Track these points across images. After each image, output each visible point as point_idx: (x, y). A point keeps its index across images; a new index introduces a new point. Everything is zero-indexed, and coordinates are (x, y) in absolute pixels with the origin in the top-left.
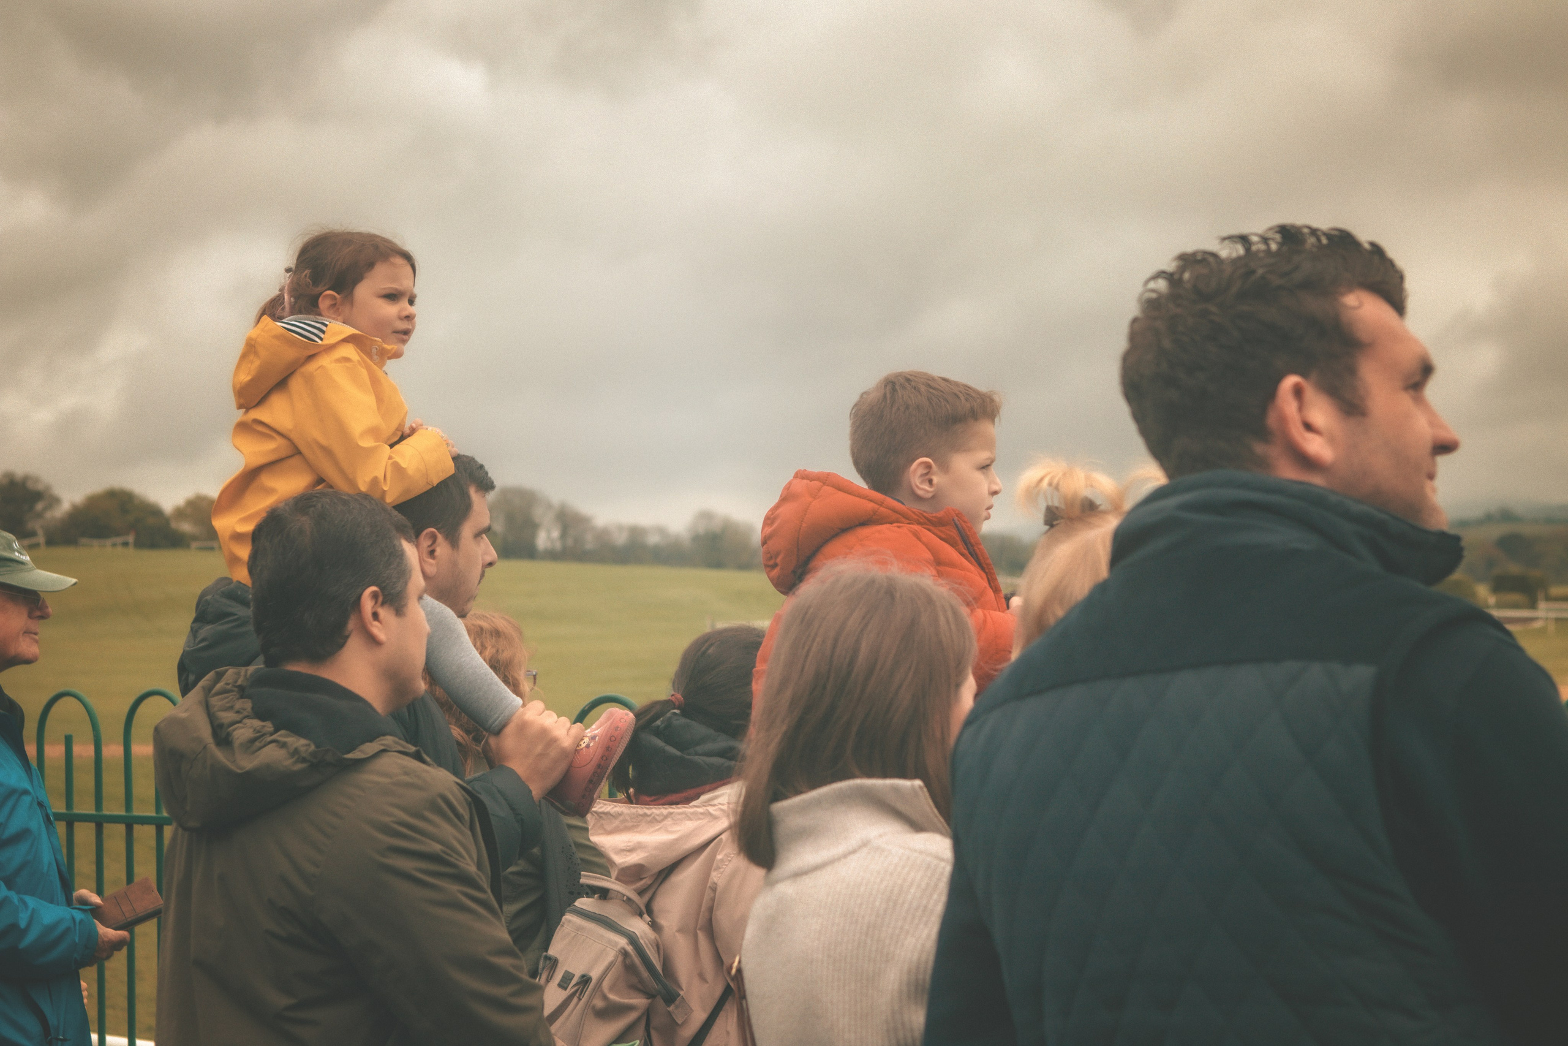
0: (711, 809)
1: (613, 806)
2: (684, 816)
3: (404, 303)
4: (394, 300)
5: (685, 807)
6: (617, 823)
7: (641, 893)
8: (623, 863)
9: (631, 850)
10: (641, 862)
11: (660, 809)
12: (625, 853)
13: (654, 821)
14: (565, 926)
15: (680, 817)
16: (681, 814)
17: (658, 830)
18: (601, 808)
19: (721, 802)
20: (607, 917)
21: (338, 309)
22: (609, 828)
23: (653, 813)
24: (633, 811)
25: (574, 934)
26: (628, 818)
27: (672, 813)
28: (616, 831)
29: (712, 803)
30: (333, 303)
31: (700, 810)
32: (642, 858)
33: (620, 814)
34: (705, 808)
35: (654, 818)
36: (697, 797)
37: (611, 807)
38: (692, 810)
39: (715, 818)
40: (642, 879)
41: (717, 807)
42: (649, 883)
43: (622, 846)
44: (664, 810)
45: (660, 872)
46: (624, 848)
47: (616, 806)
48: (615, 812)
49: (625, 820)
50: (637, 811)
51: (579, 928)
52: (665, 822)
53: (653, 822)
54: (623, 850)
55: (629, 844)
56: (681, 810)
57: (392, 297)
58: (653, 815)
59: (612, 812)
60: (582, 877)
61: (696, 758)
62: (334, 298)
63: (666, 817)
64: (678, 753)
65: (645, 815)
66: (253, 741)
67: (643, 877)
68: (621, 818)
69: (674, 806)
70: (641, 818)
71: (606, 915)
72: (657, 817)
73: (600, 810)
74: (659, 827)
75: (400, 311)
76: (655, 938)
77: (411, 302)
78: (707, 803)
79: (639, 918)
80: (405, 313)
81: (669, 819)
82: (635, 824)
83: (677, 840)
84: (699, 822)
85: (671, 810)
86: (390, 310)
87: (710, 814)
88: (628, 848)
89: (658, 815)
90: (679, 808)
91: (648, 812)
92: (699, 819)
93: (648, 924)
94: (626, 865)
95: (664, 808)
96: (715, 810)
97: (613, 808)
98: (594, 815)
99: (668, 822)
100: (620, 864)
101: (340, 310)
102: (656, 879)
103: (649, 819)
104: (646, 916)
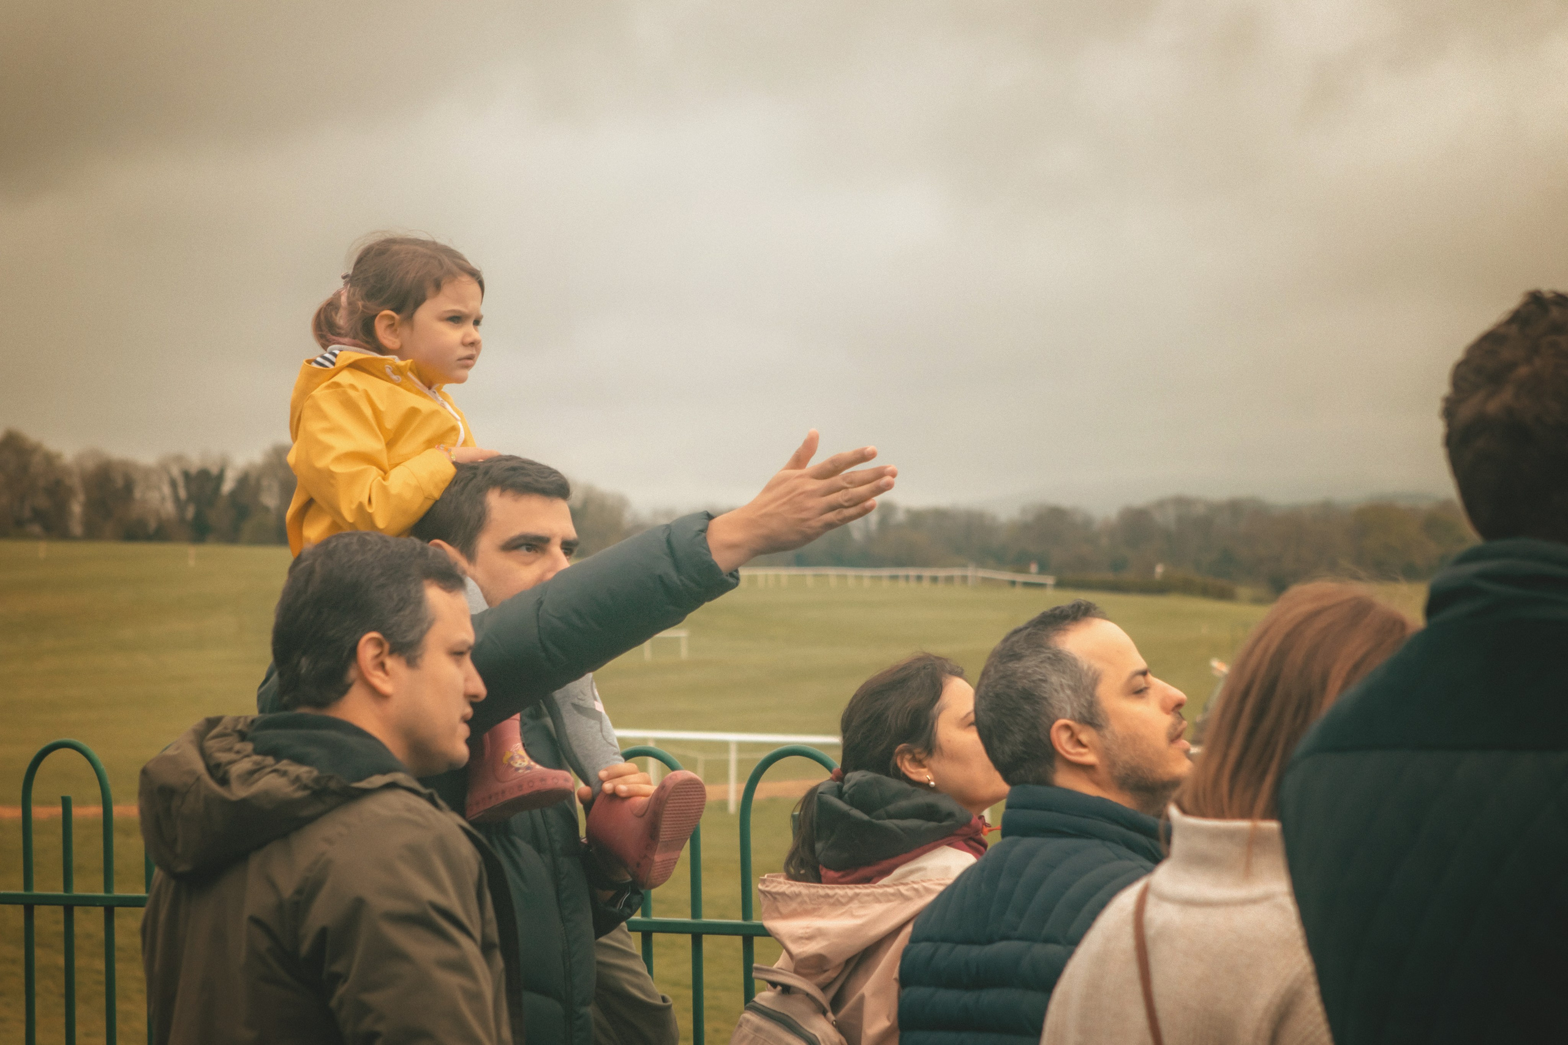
0: (903, 889)
1: (788, 885)
2: (871, 898)
3: (469, 327)
4: (458, 323)
5: (872, 887)
6: (794, 905)
7: (824, 988)
8: (800, 953)
9: (810, 938)
10: (822, 952)
11: (844, 888)
12: (803, 941)
13: (837, 903)
14: (743, 1026)
15: (867, 898)
16: (868, 895)
17: (842, 914)
18: (775, 887)
19: (916, 880)
20: (787, 1016)
21: (396, 330)
22: (784, 910)
23: (836, 894)
24: (813, 891)
25: (752, 1036)
26: (808, 900)
27: (857, 895)
28: (793, 915)
29: (904, 881)
30: (390, 323)
31: (890, 890)
32: (822, 948)
33: (798, 895)
34: (896, 887)
35: (838, 900)
36: (887, 872)
37: (787, 886)
38: (880, 891)
39: (907, 899)
40: (826, 971)
41: (909, 886)
42: (834, 975)
43: (800, 932)
44: (849, 891)
45: (848, 962)
46: (802, 935)
47: (792, 885)
48: (791, 892)
49: (803, 902)
50: (818, 892)
51: (758, 1029)
52: (851, 905)
53: (836, 905)
54: (801, 938)
55: (808, 931)
56: (868, 891)
57: (456, 319)
58: (836, 897)
59: (788, 892)
60: (754, 970)
61: (889, 823)
62: (392, 318)
63: (851, 899)
64: (866, 817)
65: (827, 896)
66: (251, 773)
67: (825, 968)
68: (799, 900)
69: (860, 886)
70: (822, 900)
71: (786, 1013)
72: (841, 899)
73: (774, 890)
74: (843, 911)
75: (465, 336)
76: (840, 1040)
77: (477, 322)
78: (900, 881)
79: (822, 1017)
80: (469, 340)
81: (856, 901)
82: (816, 907)
83: (863, 925)
84: (889, 905)
85: (857, 891)
86: (453, 335)
87: (901, 895)
88: (807, 935)
89: (842, 896)
90: (866, 888)
91: (830, 892)
92: (889, 901)
93: (833, 1024)
94: (805, 955)
95: (848, 888)
96: (907, 890)
97: (789, 887)
98: (766, 896)
99: (854, 905)
100: (797, 955)
101: (398, 332)
102: (842, 971)
103: (831, 900)
104: (830, 1015)
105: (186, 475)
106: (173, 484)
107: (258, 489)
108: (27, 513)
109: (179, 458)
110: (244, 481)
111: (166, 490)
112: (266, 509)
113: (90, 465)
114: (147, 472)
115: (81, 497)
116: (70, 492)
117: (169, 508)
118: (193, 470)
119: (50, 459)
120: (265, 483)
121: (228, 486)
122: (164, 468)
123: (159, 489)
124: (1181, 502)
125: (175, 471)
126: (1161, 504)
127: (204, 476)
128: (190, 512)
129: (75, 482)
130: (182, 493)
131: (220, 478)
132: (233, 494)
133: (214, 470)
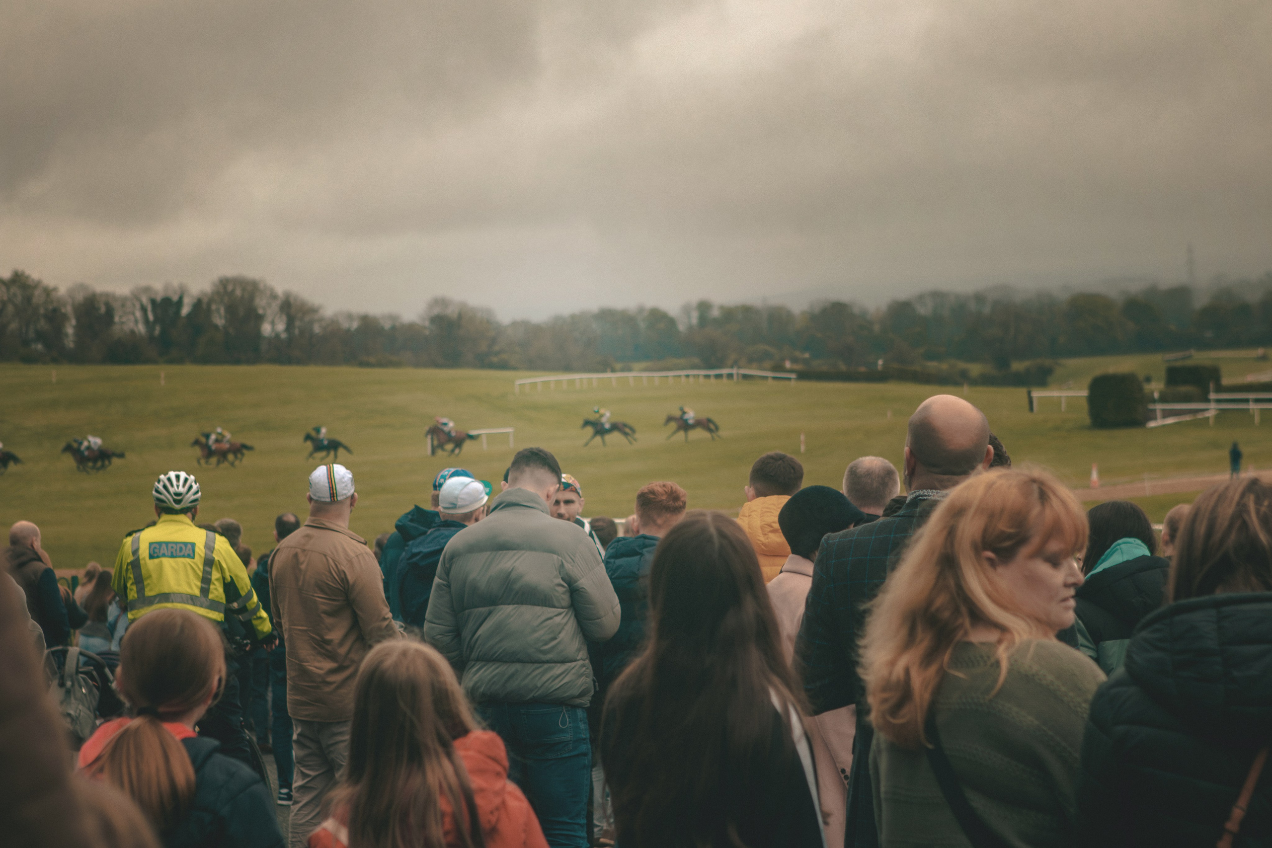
105: (153, 302)
106: (144, 309)
107: (209, 311)
108: (32, 334)
109: (147, 289)
110: (198, 305)
111: (138, 314)
112: (216, 327)
113: (80, 297)
114: (124, 301)
115: (73, 322)
116: (65, 317)
117: (141, 328)
118: (159, 298)
119: (48, 292)
120: (214, 307)
121: (185, 311)
122: (136, 297)
123: (133, 314)
124: (936, 295)
125: (145, 300)
126: (921, 297)
127: (167, 301)
128: (157, 330)
129: (69, 310)
130: (151, 317)
131: (180, 303)
132: (189, 315)
133: (175, 298)
